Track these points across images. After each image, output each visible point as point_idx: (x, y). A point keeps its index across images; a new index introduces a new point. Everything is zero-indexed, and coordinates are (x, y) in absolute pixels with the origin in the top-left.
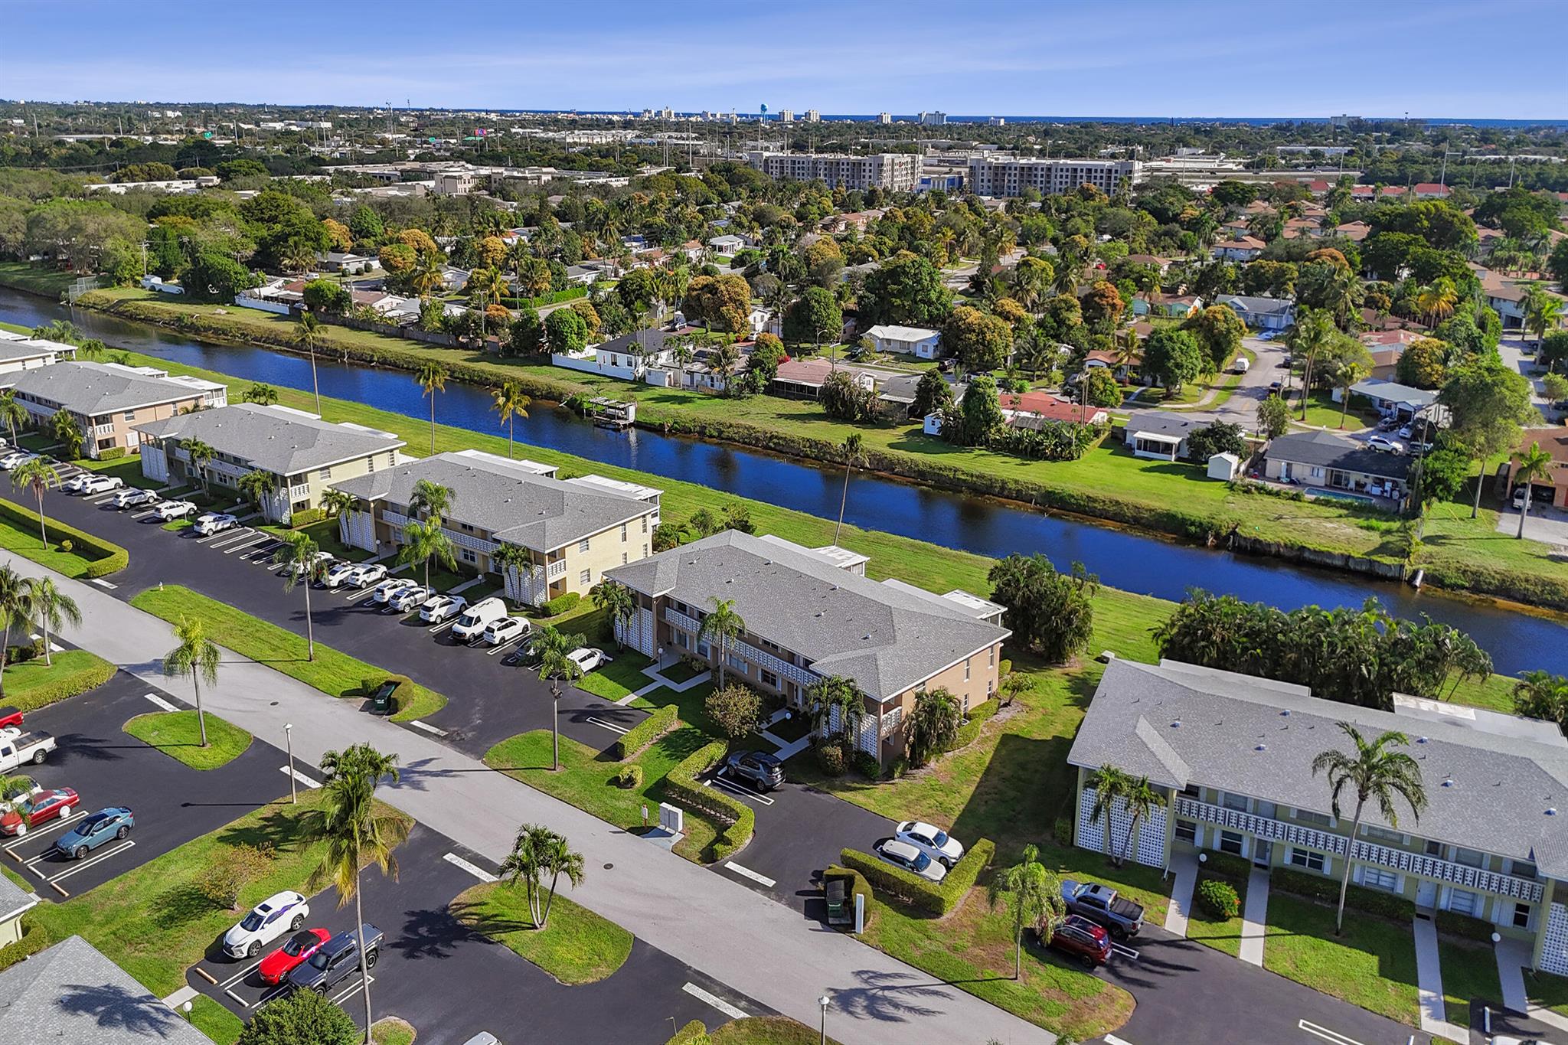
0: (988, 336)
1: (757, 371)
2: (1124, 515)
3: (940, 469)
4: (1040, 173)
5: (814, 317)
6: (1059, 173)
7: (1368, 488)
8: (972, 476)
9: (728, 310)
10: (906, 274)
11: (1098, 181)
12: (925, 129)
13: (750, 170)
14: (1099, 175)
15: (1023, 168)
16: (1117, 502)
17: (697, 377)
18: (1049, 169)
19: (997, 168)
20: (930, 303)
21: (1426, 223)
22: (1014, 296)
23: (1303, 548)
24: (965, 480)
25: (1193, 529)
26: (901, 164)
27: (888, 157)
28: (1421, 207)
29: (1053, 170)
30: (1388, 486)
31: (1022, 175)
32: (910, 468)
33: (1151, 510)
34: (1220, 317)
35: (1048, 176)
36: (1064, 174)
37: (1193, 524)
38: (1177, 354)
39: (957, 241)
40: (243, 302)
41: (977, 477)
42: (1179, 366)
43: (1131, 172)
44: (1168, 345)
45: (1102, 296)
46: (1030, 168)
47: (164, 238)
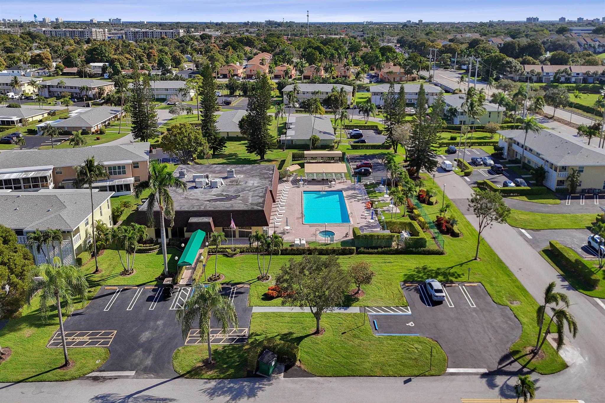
0: (121, 61)
1: (58, 69)
4: (150, 34)
5: (72, 60)
6: (156, 34)
9: (46, 61)
10: (98, 49)
11: (169, 36)
12: (112, 24)
13: (38, 34)
14: (169, 34)
15: (144, 33)
17: (40, 73)
19: (134, 32)
20: (106, 57)
21: (245, 40)
22: (129, 54)
26: (99, 32)
27: (94, 30)
29: (154, 33)
31: (144, 35)
34: (177, 55)
35: (153, 35)
36: (158, 34)
38: (164, 61)
39: (117, 48)
42: (165, 63)
43: (179, 33)
44: (163, 59)
45: (151, 53)
46: (146, 33)
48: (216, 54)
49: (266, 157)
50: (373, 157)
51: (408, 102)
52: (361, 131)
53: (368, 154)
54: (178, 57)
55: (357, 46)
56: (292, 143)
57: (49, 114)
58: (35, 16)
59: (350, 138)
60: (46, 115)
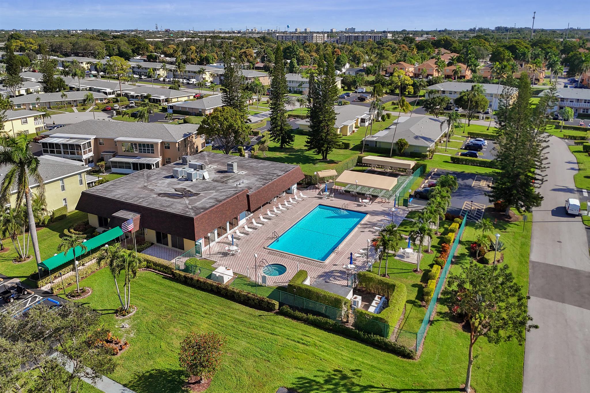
0: (304, 58)
1: (251, 64)
4: (360, 38)
6: (366, 38)
14: (378, 38)
15: (355, 37)
18: (363, 37)
19: (347, 37)
20: (297, 55)
21: (443, 42)
26: (319, 37)
27: (315, 34)
28: (442, 38)
34: (358, 54)
35: (363, 39)
40: (131, 60)
42: (342, 61)
43: (387, 37)
46: (357, 37)
47: (109, 47)
48: (385, 52)
49: (329, 157)
50: (472, 176)
51: (581, 112)
52: (486, 141)
53: (467, 172)
54: (358, 56)
55: (572, 47)
56: (376, 146)
57: (194, 97)
58: (288, 27)
59: (464, 149)
60: (192, 98)
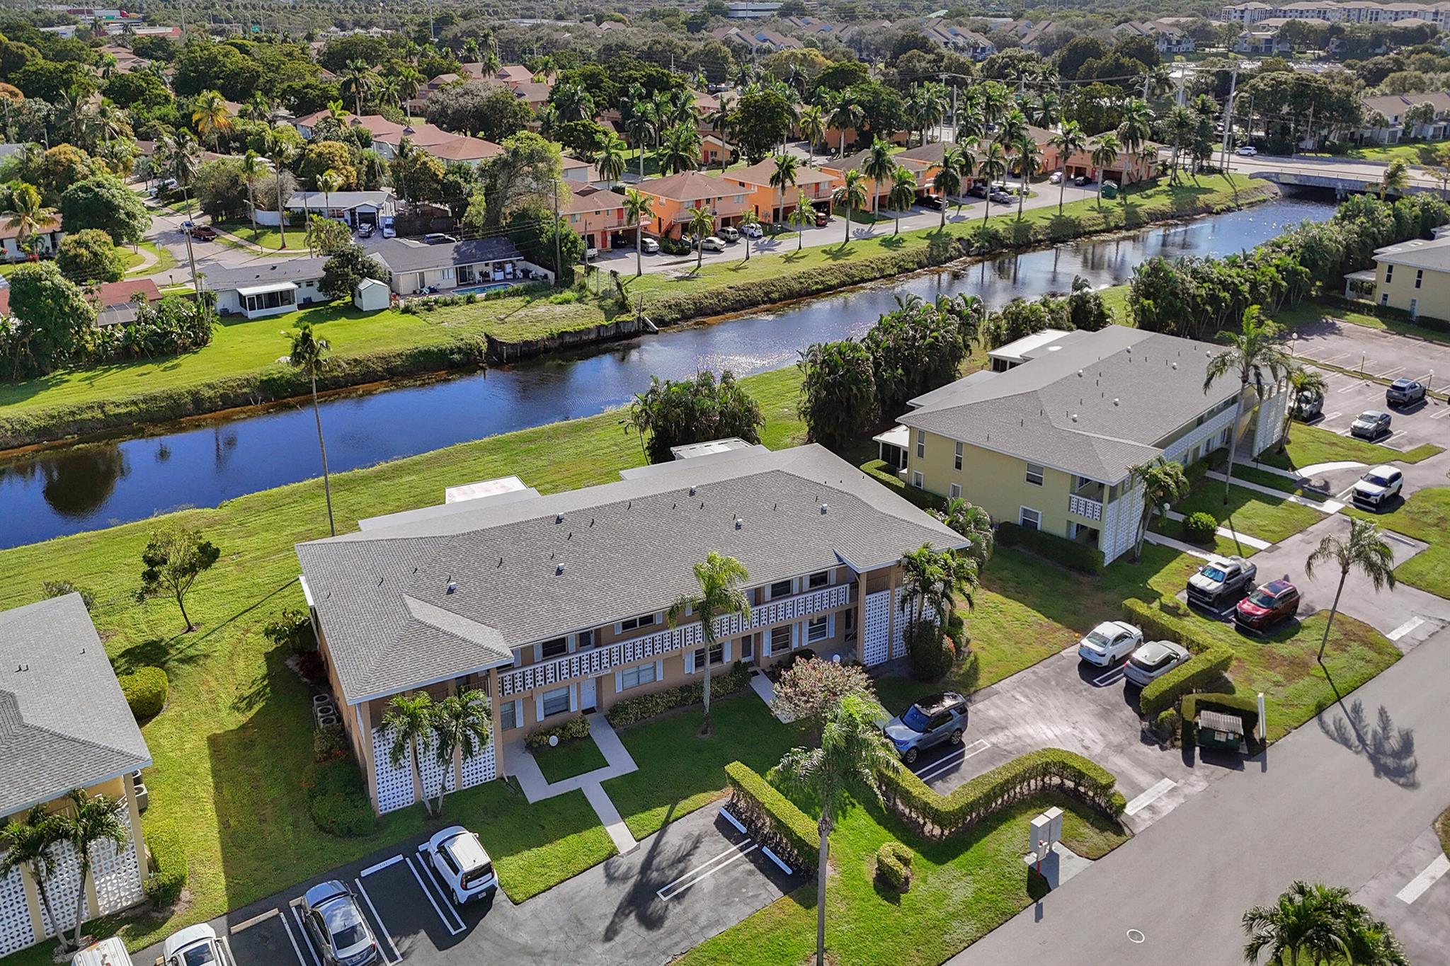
2: (375, 372)
3: (73, 413)
7: (492, 276)
8: (134, 403)
16: (355, 360)
23: (562, 334)
24: (130, 413)
25: (456, 356)
30: (509, 268)
32: (14, 431)
33: (400, 355)
37: (452, 352)
41: (145, 401)
